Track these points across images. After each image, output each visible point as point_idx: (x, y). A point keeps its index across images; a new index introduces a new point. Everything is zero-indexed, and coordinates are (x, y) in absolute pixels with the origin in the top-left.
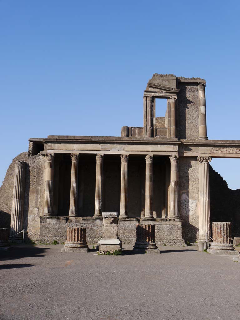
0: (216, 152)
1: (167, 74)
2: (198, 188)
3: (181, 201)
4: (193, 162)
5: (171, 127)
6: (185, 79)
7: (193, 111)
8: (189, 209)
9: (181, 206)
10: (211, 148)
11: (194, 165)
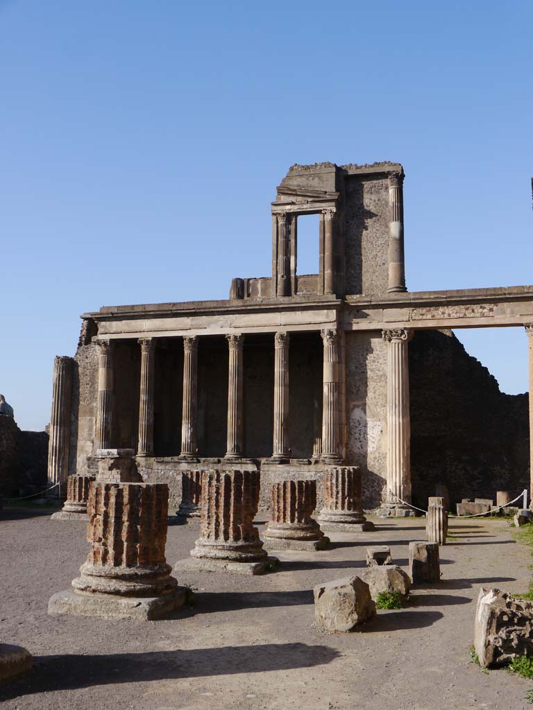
0: (421, 317)
1: (318, 163)
2: (386, 395)
3: (352, 424)
4: (375, 342)
5: (326, 272)
6: (357, 168)
7: (378, 235)
8: (366, 439)
9: (352, 434)
10: (411, 309)
11: (378, 348)
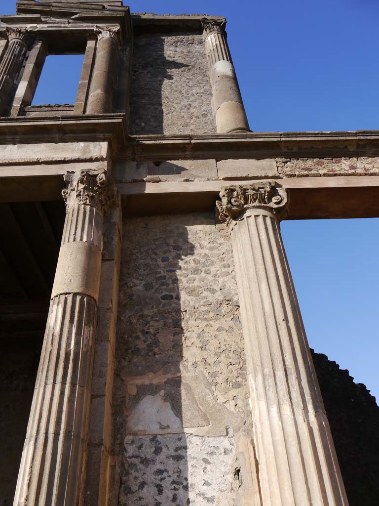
0: (306, 172)
2: (240, 353)
5: (90, 97)
7: (191, 84)
9: (129, 491)
10: (280, 160)
11: (205, 243)
